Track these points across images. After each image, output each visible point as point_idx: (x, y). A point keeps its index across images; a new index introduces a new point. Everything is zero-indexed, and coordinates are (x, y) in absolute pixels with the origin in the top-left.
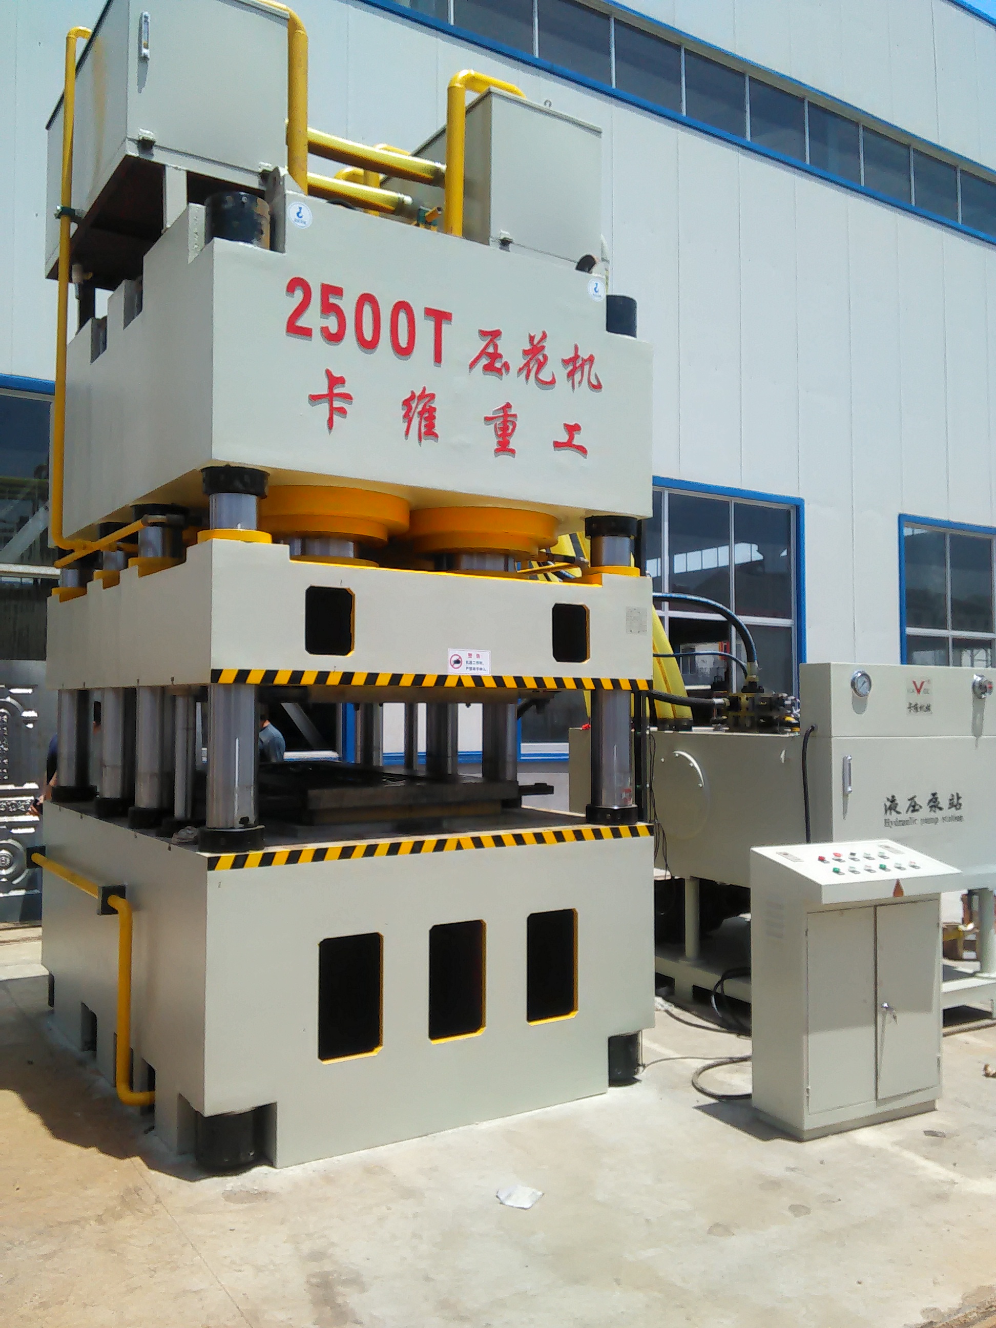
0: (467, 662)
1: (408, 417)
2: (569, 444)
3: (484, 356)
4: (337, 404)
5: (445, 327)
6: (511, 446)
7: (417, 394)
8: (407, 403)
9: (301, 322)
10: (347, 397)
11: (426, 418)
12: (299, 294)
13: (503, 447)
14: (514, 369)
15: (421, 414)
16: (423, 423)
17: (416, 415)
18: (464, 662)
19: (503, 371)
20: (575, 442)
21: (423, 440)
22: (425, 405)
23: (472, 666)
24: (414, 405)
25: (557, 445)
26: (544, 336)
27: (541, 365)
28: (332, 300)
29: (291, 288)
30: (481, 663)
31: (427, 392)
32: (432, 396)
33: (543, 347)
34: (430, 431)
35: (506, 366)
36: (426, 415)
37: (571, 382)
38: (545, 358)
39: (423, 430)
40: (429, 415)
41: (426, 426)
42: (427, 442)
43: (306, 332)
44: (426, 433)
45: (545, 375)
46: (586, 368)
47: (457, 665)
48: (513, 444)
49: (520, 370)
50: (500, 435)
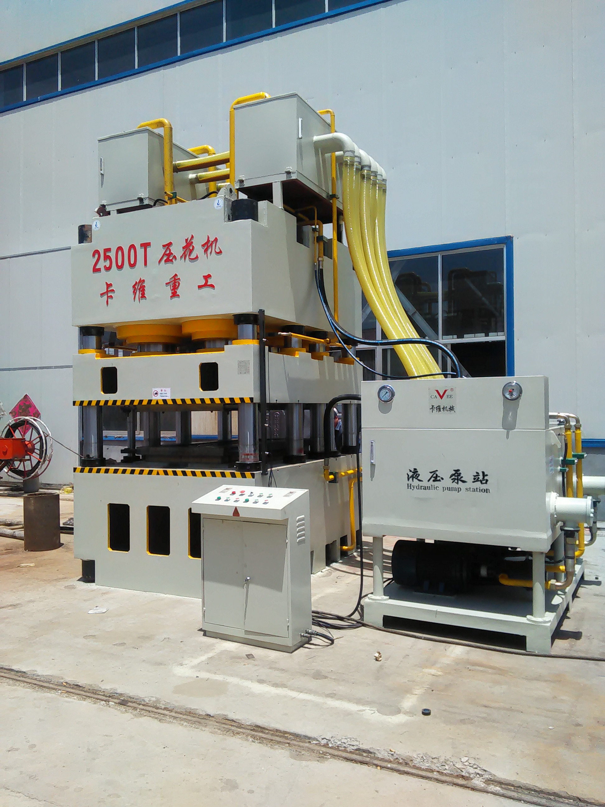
0: (160, 394)
1: (135, 293)
2: (206, 285)
3: (165, 256)
4: (109, 295)
5: (148, 249)
6: (178, 293)
7: (138, 281)
8: (134, 286)
9: (97, 267)
10: (113, 291)
11: (141, 291)
12: (97, 256)
13: (174, 295)
14: (178, 257)
15: (139, 289)
16: (141, 293)
17: (138, 290)
18: (159, 394)
19: (174, 260)
20: (209, 283)
21: (141, 301)
22: (141, 285)
23: (163, 395)
24: (136, 287)
25: (200, 287)
26: (192, 237)
27: (191, 252)
28: (107, 254)
29: (94, 255)
30: (166, 393)
31: (142, 279)
32: (144, 281)
33: (192, 242)
34: (143, 296)
35: (175, 257)
36: (141, 289)
37: (206, 254)
38: (193, 247)
39: (140, 296)
40: (142, 289)
41: (141, 294)
42: (143, 301)
43: (99, 270)
44: (142, 297)
45: (193, 256)
46: (214, 245)
47: (156, 395)
48: (179, 292)
49: (181, 257)
50: (172, 290)
